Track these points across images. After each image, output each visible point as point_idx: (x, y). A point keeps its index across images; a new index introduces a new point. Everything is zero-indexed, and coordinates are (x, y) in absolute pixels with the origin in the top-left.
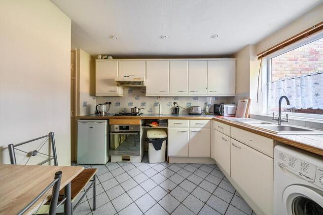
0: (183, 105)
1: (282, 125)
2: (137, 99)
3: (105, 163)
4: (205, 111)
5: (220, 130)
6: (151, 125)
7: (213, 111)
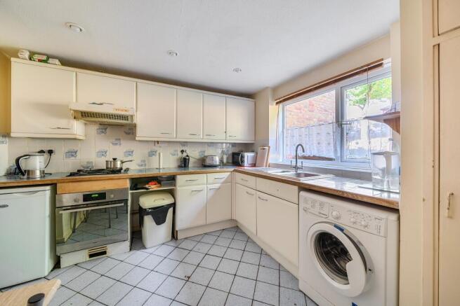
0: (194, 154)
1: (299, 172)
2: (116, 144)
3: (46, 274)
4: (221, 161)
5: (244, 183)
6: (147, 186)
7: (231, 161)
